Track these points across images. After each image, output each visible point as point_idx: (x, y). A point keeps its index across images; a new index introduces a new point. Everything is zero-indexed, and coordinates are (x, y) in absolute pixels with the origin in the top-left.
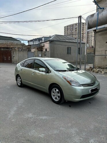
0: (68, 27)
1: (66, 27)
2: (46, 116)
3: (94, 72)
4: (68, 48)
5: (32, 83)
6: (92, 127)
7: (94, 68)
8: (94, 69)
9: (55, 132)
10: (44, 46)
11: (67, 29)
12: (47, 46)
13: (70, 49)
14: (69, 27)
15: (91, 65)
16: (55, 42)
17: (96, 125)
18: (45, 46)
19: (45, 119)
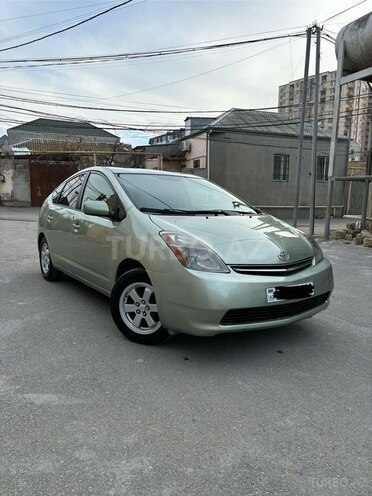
0: (292, 86)
1: (288, 89)
2: (57, 392)
3: (360, 242)
4: (277, 158)
5: (76, 265)
6: (227, 460)
7: (364, 227)
8: (364, 233)
9: (44, 465)
10: (189, 151)
11: (291, 93)
12: (200, 147)
13: (285, 162)
14: (296, 89)
15: (357, 219)
16: (227, 135)
17: (251, 451)
18: (193, 149)
19: (41, 407)
